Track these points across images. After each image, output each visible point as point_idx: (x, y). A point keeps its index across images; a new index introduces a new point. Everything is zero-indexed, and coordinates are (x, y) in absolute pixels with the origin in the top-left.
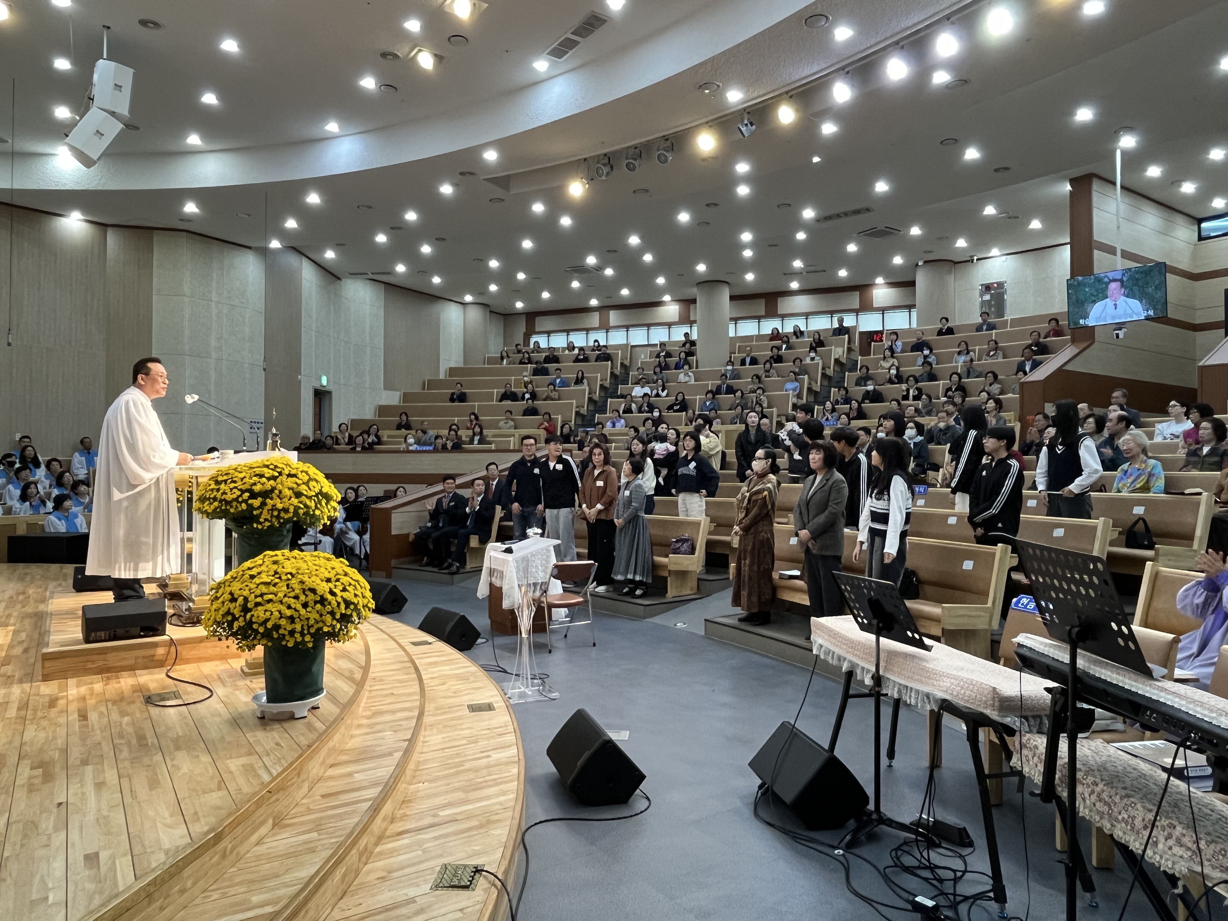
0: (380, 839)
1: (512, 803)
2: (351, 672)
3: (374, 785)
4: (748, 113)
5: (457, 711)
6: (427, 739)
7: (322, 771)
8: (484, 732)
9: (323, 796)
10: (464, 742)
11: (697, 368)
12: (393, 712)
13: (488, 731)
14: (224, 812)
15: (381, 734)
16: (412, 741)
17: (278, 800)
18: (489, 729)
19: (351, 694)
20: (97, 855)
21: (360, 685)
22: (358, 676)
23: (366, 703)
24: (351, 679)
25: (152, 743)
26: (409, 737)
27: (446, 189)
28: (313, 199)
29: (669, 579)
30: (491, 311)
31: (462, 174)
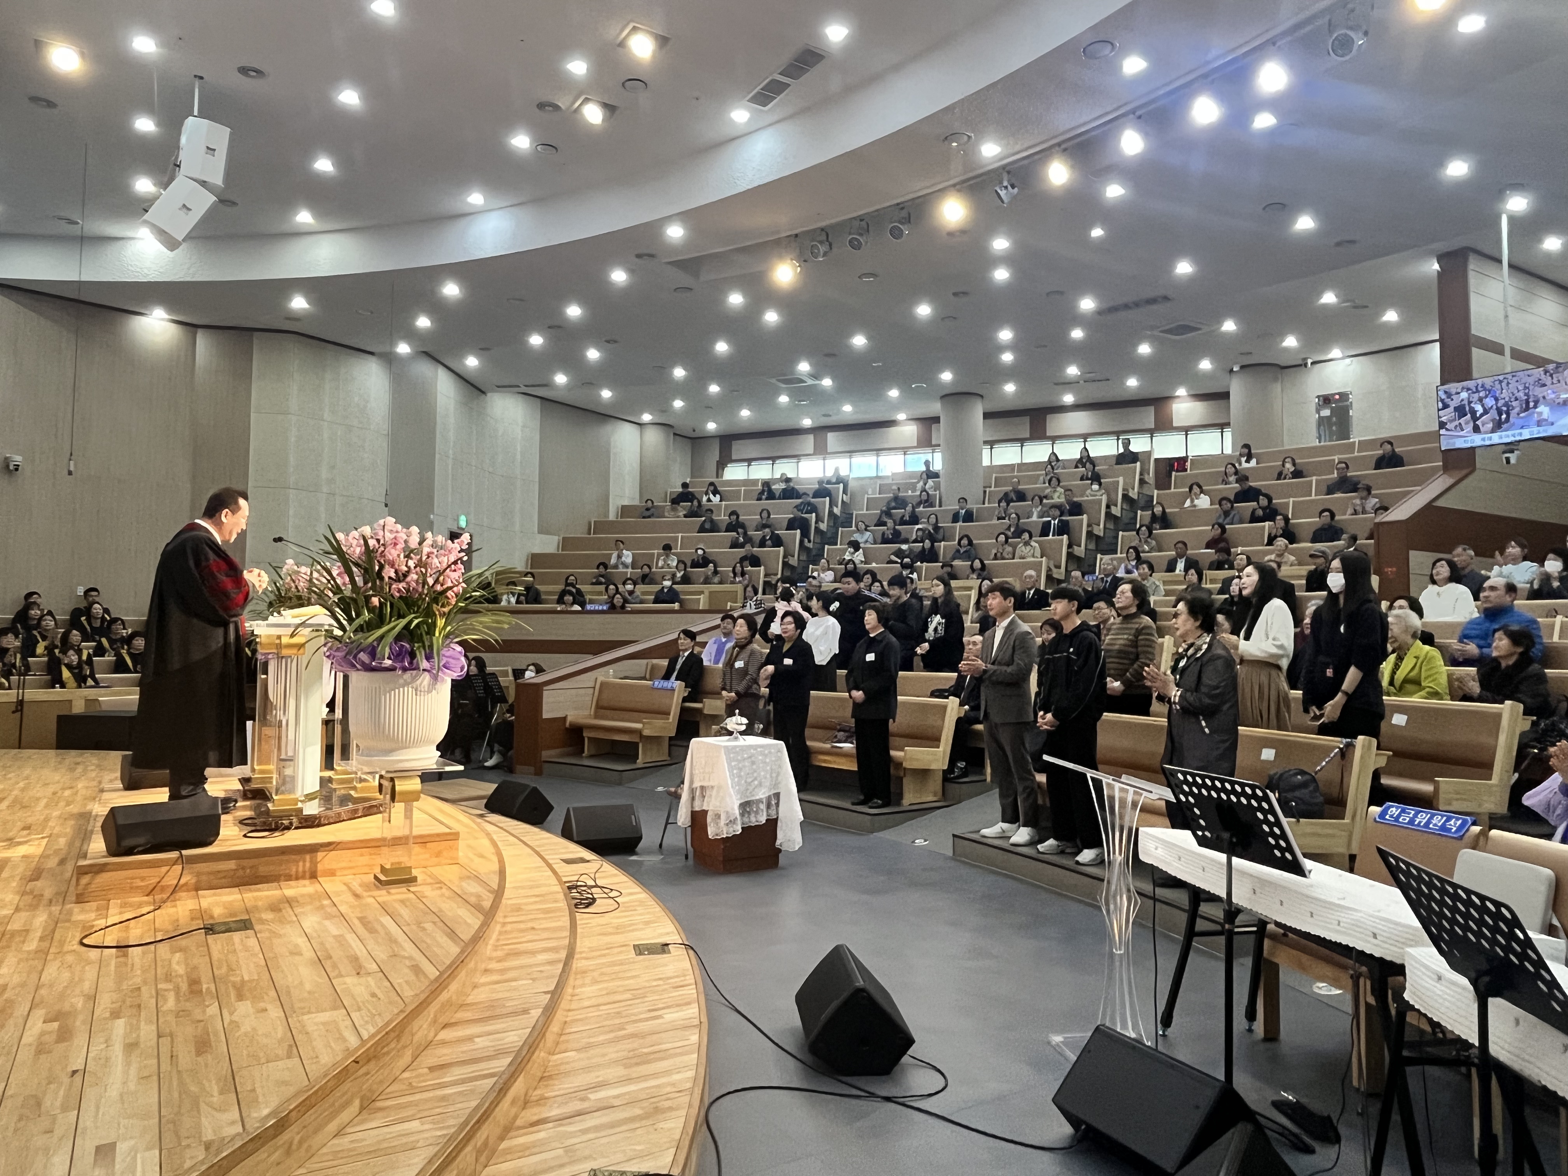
0: (506, 1131)
1: (689, 1085)
2: (479, 896)
3: (499, 1053)
4: (1009, 172)
5: (621, 952)
6: (577, 991)
7: (432, 1034)
8: (655, 983)
9: (431, 1069)
10: (628, 996)
11: (940, 506)
12: (533, 953)
13: (661, 982)
14: (292, 1090)
15: (514, 984)
16: (556, 994)
17: (367, 1074)
18: (660, 979)
19: (477, 927)
20: (112, 1146)
21: (489, 915)
22: (487, 904)
23: (498, 940)
24: (478, 908)
25: (208, 989)
26: (552, 988)
27: (619, 276)
28: (451, 290)
29: (904, 780)
30: (675, 434)
31: (639, 256)
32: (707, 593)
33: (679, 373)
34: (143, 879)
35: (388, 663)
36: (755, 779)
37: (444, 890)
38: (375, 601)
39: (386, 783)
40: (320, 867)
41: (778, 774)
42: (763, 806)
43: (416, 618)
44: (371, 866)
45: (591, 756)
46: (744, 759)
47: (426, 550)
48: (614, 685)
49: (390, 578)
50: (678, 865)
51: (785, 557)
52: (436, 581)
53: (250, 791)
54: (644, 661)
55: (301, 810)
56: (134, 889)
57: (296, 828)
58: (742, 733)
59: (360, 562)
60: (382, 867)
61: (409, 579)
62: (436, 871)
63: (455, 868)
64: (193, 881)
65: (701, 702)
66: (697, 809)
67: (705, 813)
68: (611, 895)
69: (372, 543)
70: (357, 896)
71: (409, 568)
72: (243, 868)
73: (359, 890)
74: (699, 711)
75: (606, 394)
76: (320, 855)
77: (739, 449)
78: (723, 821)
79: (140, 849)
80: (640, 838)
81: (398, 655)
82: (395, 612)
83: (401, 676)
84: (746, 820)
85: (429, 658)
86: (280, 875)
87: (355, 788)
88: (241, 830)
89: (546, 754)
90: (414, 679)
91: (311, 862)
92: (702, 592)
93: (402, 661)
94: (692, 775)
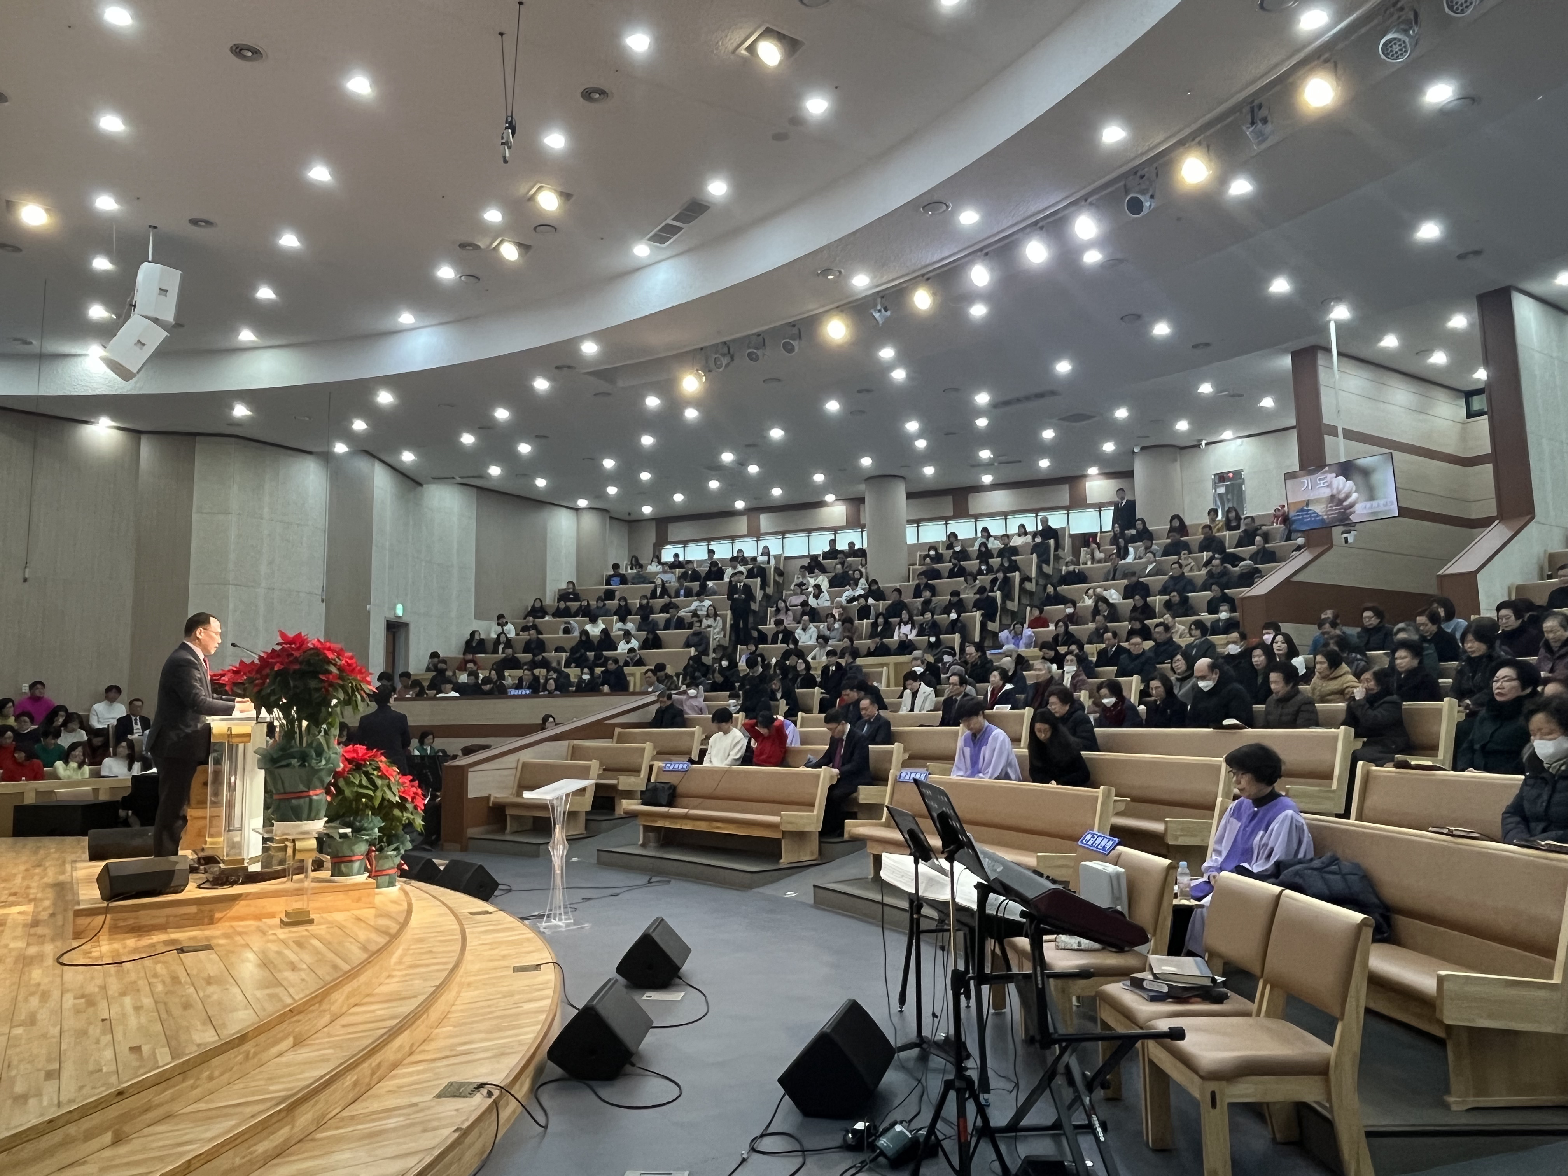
2: (388, 927)
3: (391, 1018)
4: (883, 297)
5: (500, 972)
7: (345, 1007)
8: (522, 988)
12: (427, 965)
13: (526, 988)
15: (410, 982)
16: (440, 989)
17: (298, 1021)
18: (528, 985)
19: (381, 944)
20: (139, 1047)
21: (394, 937)
22: (393, 931)
23: (399, 955)
24: (384, 932)
25: (185, 981)
26: (438, 984)
27: (541, 384)
28: (385, 398)
29: (783, 842)
30: (611, 518)
31: (557, 368)
33: (609, 464)
45: (513, 832)
55: (247, 869)
57: (243, 882)
63: (373, 911)
75: (541, 483)
77: (675, 531)
89: (471, 832)
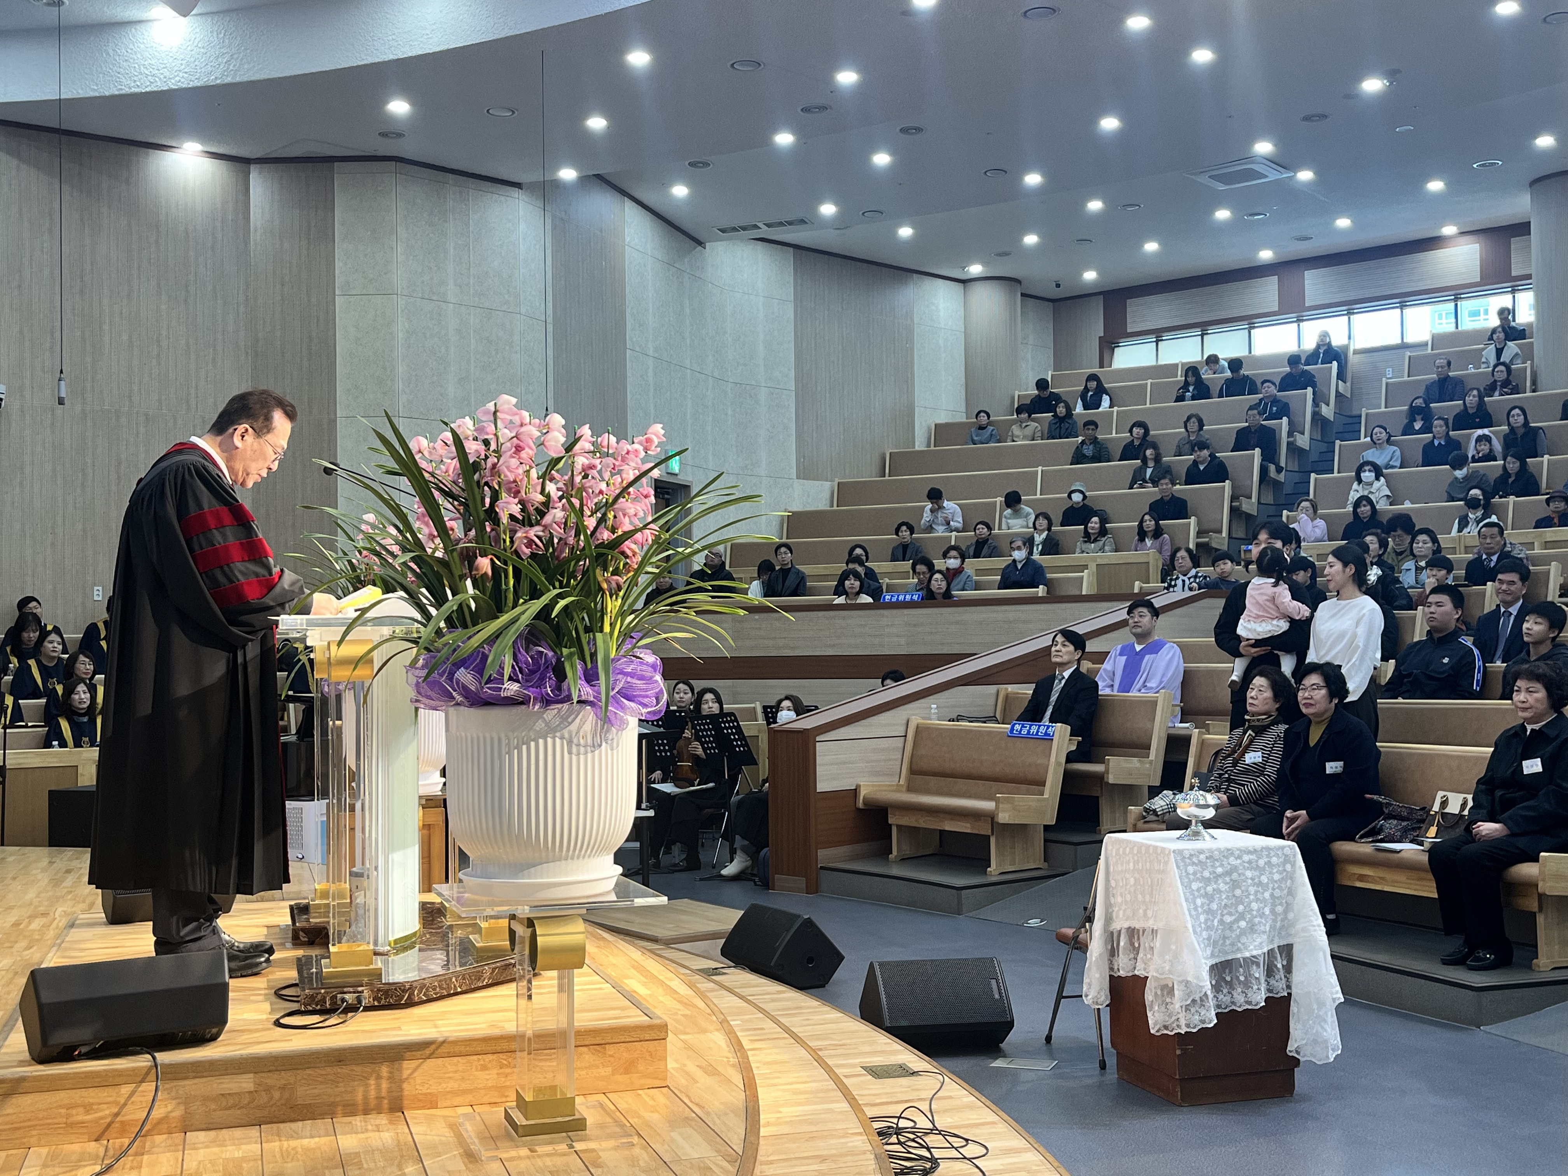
2: (709, 1171)
11: (1535, 389)
29: (1540, 919)
30: (1023, 295)
32: (1093, 567)
34: (88, 1108)
35: (512, 688)
36: (1242, 917)
37: (637, 1151)
38: (484, 564)
39: (521, 931)
40: (408, 1089)
41: (1288, 908)
42: (1259, 973)
43: (561, 596)
44: (500, 1089)
45: (904, 860)
46: (1218, 877)
47: (581, 461)
48: (941, 731)
49: (512, 517)
50: (1089, 1081)
51: (1233, 498)
52: (602, 520)
53: (303, 930)
54: (992, 689)
55: (378, 974)
56: (71, 1127)
57: (367, 1009)
58: (1209, 824)
59: (456, 490)
60: (519, 1098)
61: (548, 519)
62: (624, 1101)
63: (660, 1097)
64: (178, 1113)
65: (1102, 761)
66: (1122, 973)
67: (1140, 982)
68: (966, 1152)
69: (473, 448)
70: (471, 1157)
71: (548, 496)
72: (268, 1089)
73: (476, 1146)
74: (1099, 778)
75: (905, 232)
76: (408, 1066)
77: (1139, 313)
78: (1178, 1001)
79: (84, 1049)
80: (1010, 1025)
81: (532, 672)
82: (525, 586)
83: (540, 715)
84: (1227, 999)
85: (591, 677)
86: (334, 1105)
87: (477, 929)
88: (273, 1011)
89: (825, 855)
90: (566, 721)
91: (391, 1079)
92: (1083, 567)
93: (540, 684)
94: (1108, 906)
